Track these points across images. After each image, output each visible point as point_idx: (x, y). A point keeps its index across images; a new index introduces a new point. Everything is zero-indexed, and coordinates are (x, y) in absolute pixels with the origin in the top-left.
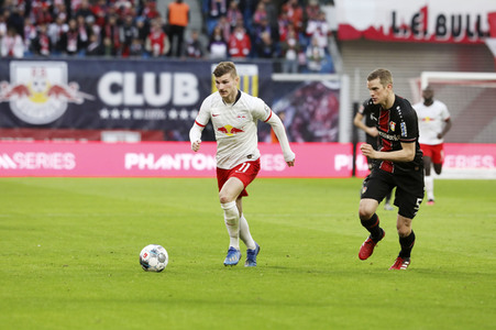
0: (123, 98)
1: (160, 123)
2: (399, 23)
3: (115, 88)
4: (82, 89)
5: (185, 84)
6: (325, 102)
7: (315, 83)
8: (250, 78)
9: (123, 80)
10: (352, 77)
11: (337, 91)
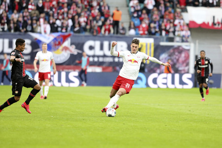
0: (95, 52)
1: (111, 64)
2: (216, 21)
3: (91, 48)
4: (77, 48)
5: (122, 46)
6: (183, 55)
7: (179, 47)
8: (150, 44)
9: (95, 44)
10: (195, 44)
11: (189, 50)
